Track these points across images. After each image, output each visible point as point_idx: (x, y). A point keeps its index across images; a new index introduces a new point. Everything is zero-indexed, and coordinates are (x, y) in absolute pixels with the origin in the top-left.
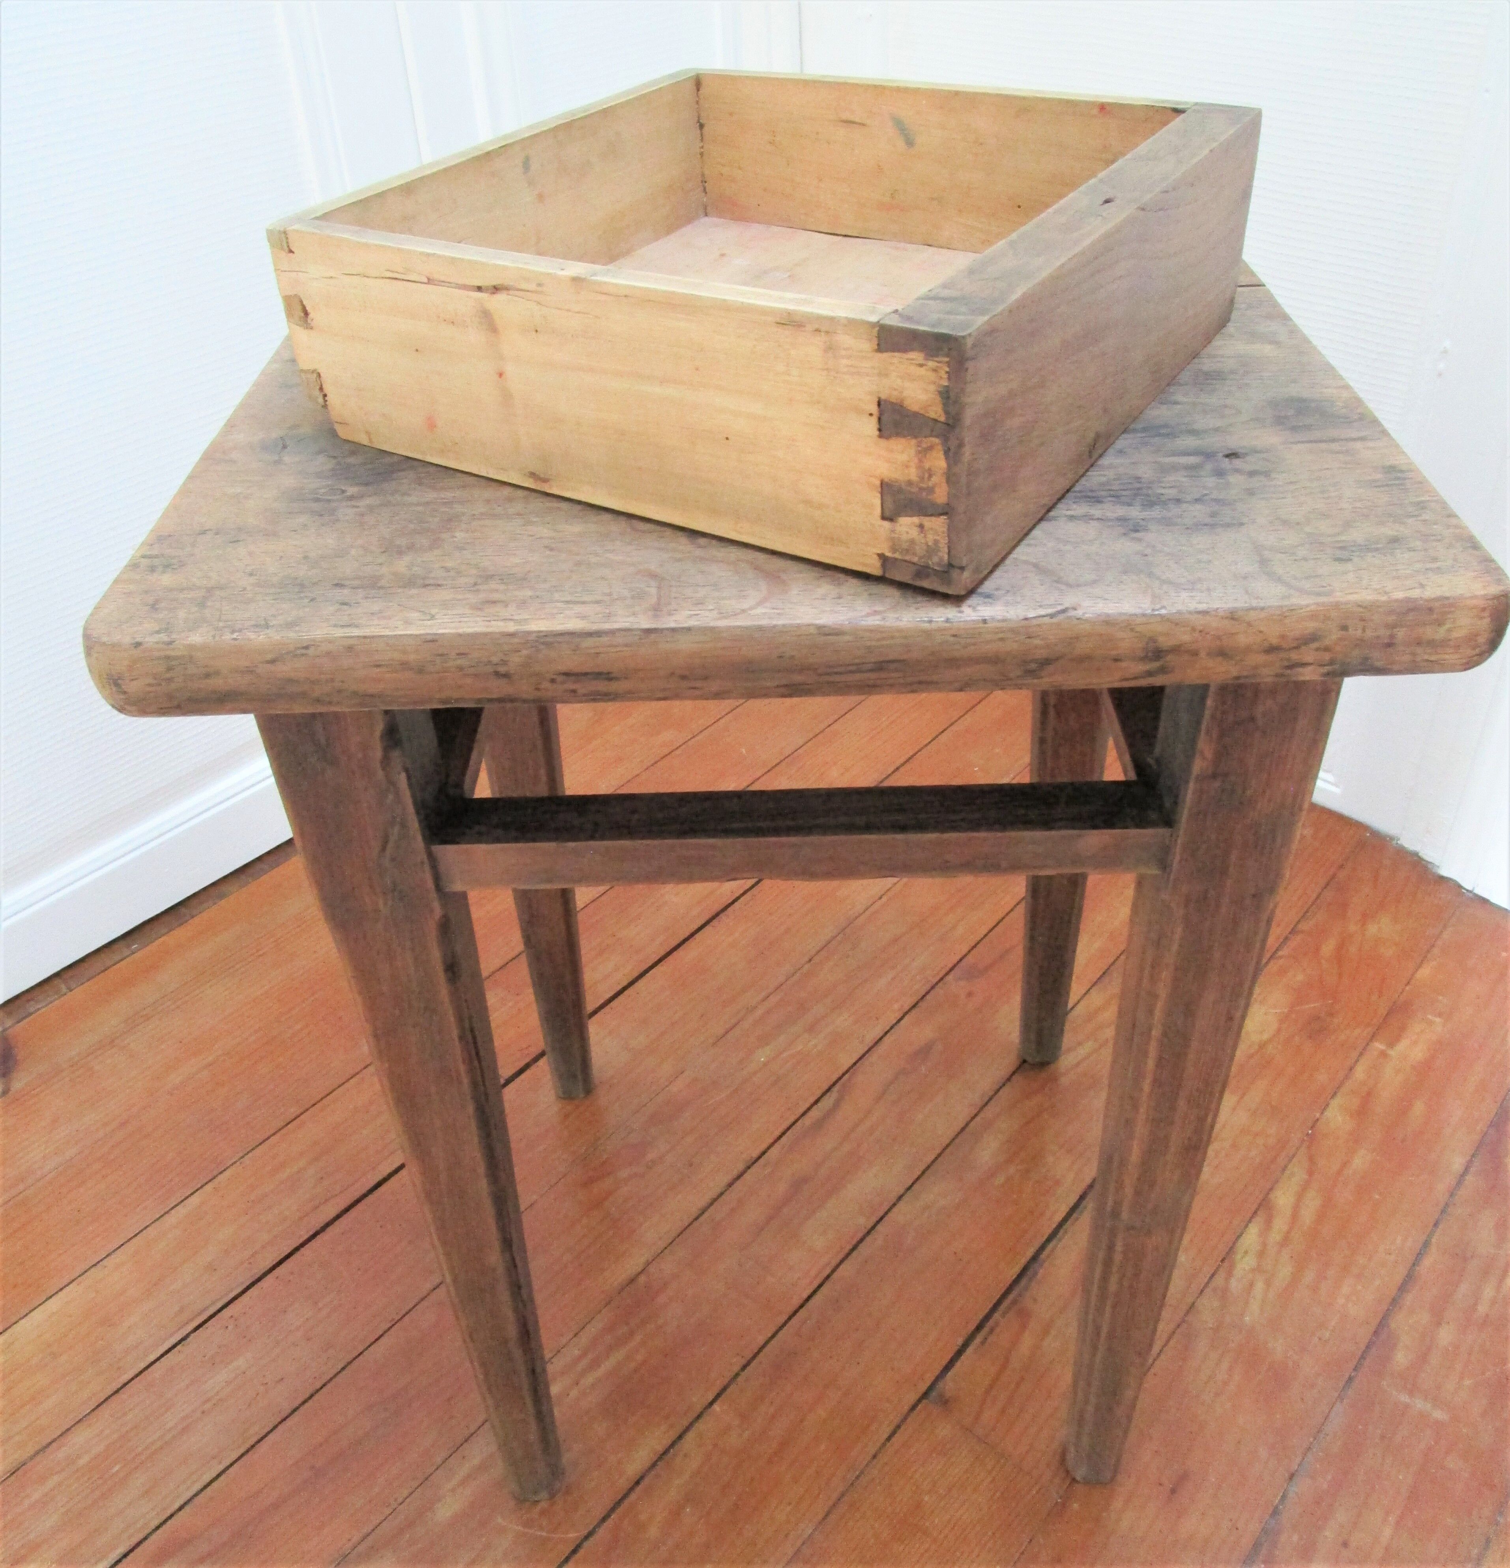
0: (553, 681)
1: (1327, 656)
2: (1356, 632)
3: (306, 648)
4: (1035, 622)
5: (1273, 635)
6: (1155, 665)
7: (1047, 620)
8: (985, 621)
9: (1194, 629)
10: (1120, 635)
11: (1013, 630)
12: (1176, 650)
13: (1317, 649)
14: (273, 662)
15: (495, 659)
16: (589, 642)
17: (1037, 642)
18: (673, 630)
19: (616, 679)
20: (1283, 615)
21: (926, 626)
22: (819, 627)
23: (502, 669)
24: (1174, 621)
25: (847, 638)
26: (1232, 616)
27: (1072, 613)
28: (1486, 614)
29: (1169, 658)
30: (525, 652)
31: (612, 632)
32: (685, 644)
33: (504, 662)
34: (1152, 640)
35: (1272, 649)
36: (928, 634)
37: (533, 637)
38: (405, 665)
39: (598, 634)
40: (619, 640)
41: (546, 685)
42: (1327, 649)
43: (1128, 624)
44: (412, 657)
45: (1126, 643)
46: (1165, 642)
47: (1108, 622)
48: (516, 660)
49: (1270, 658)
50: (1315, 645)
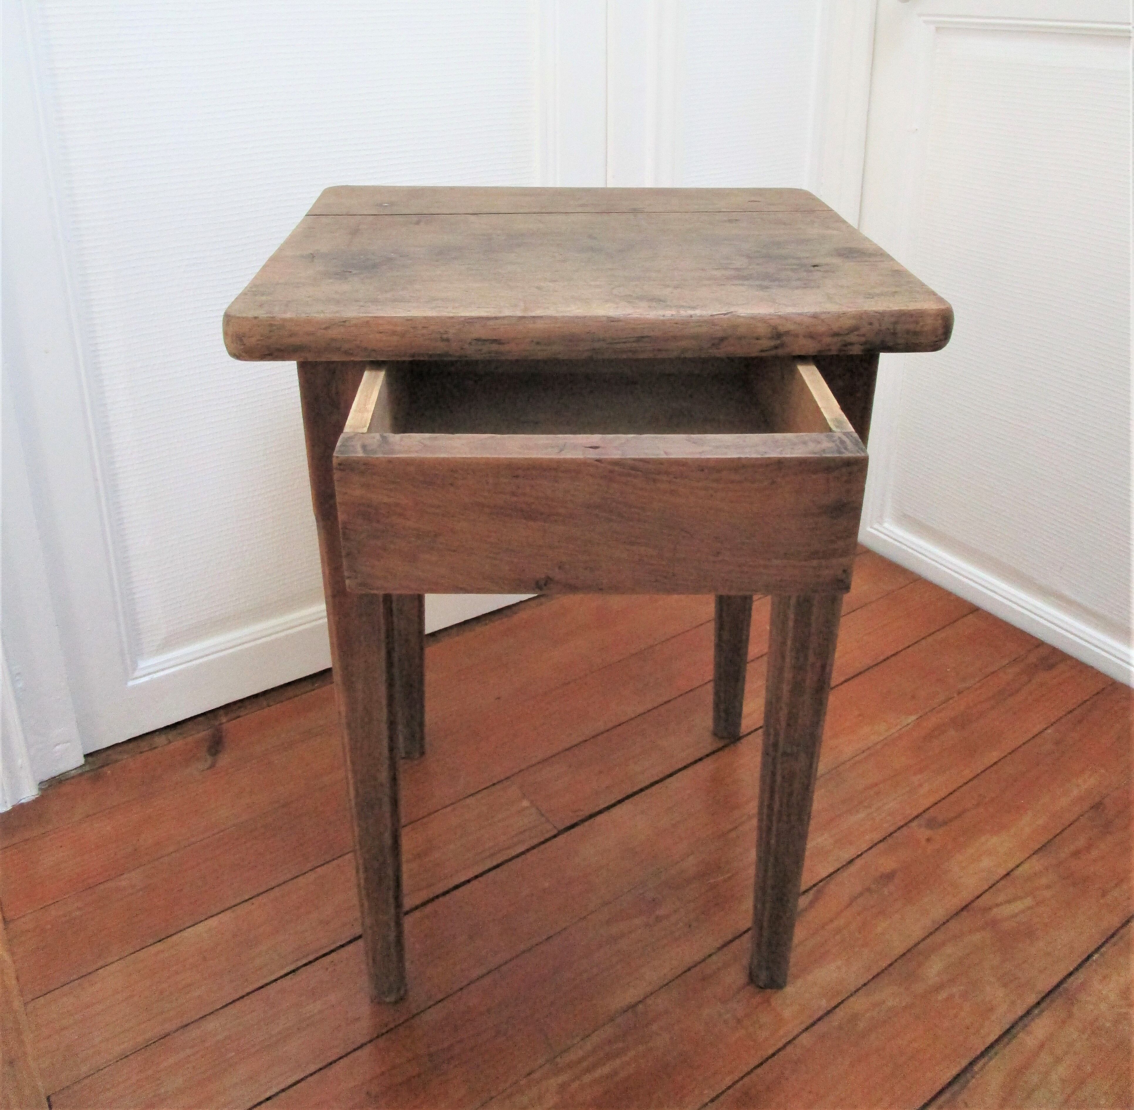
0: (470, 344)
1: (863, 339)
2: (876, 326)
3: (344, 322)
4: (716, 317)
5: (835, 327)
6: (779, 342)
7: (722, 316)
8: (691, 316)
9: (795, 323)
10: (759, 325)
11: (705, 321)
12: (787, 333)
13: (858, 335)
14: (326, 328)
15: (442, 330)
16: (491, 323)
17: (718, 328)
18: (534, 317)
19: (503, 344)
20: (839, 316)
21: (662, 318)
22: (608, 318)
23: (445, 336)
24: (785, 318)
25: (621, 323)
26: (815, 316)
27: (734, 313)
28: (939, 318)
29: (784, 338)
30: (457, 327)
31: (504, 318)
32: (540, 325)
33: (446, 332)
34: (775, 328)
35: (836, 334)
36: (663, 322)
37: (462, 319)
38: (394, 333)
39: (496, 318)
40: (506, 322)
41: (466, 346)
42: (864, 335)
43: (763, 320)
44: (399, 329)
45: (762, 330)
46: (781, 329)
47: (753, 318)
48: (452, 331)
49: (835, 339)
50: (856, 333)
